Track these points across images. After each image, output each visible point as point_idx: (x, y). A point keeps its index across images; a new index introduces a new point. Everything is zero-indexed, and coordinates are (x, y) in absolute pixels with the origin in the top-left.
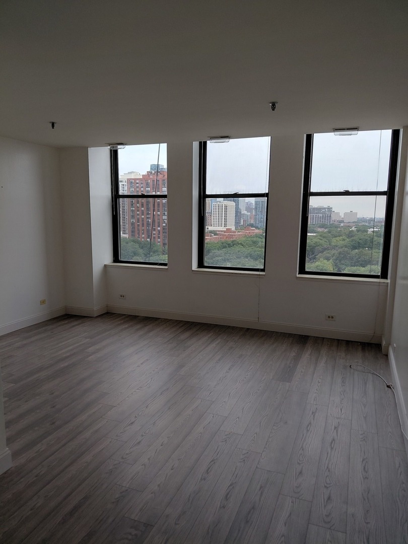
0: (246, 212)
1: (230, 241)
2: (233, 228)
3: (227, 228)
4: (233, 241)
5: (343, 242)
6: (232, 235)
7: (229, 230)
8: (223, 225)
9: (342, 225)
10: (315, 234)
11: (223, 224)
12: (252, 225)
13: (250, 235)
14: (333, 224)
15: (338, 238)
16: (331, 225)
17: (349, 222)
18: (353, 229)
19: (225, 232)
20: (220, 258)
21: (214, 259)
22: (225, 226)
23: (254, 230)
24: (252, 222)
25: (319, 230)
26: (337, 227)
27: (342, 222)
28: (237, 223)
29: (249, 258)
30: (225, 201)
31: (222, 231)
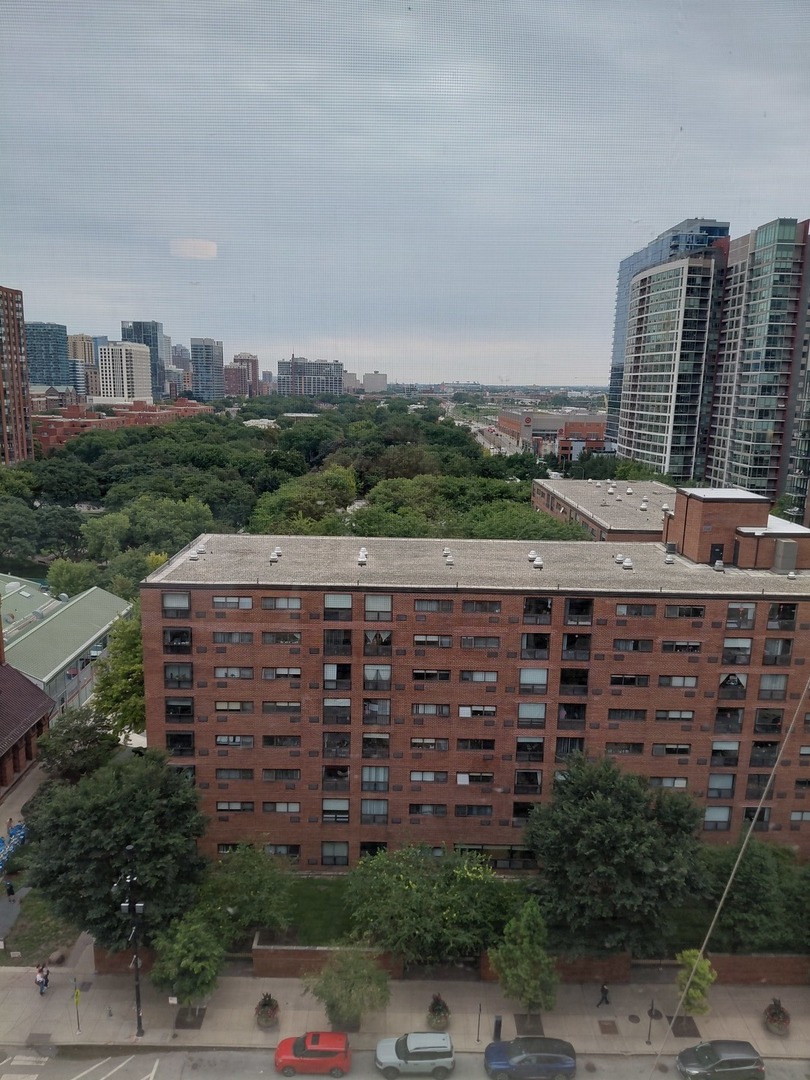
0: (173, 368)
1: (143, 428)
2: (149, 401)
3: (136, 399)
4: (151, 429)
5: (368, 431)
6: (149, 416)
7: (139, 405)
8: (126, 394)
9: (362, 397)
10: (316, 415)
11: (126, 392)
12: (189, 395)
13: (187, 415)
14: (345, 396)
15: (356, 424)
16: (342, 397)
17: (373, 393)
18: (382, 405)
19: (130, 408)
20: (126, 466)
21: (111, 469)
22: (131, 395)
23: (194, 405)
24: (189, 387)
25: (323, 406)
26: (353, 401)
27: (361, 391)
28: (157, 390)
29: (190, 464)
30: (126, 343)
31: (124, 407)
